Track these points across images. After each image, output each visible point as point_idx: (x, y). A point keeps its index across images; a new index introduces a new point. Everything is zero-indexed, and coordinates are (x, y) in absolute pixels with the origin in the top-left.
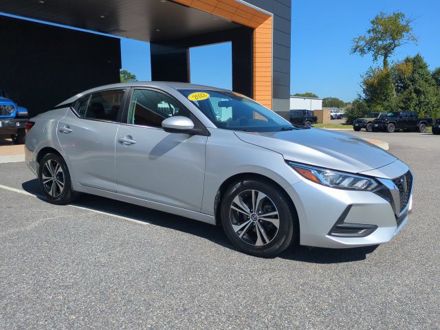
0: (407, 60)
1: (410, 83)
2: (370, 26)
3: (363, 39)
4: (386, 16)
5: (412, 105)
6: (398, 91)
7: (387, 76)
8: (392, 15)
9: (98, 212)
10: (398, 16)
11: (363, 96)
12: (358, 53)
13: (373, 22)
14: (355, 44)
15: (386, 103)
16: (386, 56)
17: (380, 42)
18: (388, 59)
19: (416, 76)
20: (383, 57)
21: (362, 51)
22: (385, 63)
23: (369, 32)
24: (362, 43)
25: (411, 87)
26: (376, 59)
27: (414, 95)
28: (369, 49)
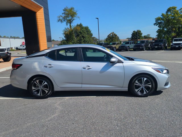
0: (78, 25)
1: (80, 34)
2: (63, 12)
3: (62, 16)
4: (68, 8)
5: (82, 42)
6: (76, 37)
7: (72, 31)
8: (70, 8)
9: (70, 97)
10: (72, 8)
11: (64, 38)
12: (60, 22)
13: (64, 10)
14: (58, 18)
15: (73, 41)
16: (70, 24)
17: (68, 18)
18: (71, 24)
19: (81, 31)
20: (69, 24)
21: (61, 21)
22: (70, 26)
23: (63, 14)
24: (61, 18)
25: (81, 35)
26: (67, 24)
27: (82, 38)
28: (64, 20)
